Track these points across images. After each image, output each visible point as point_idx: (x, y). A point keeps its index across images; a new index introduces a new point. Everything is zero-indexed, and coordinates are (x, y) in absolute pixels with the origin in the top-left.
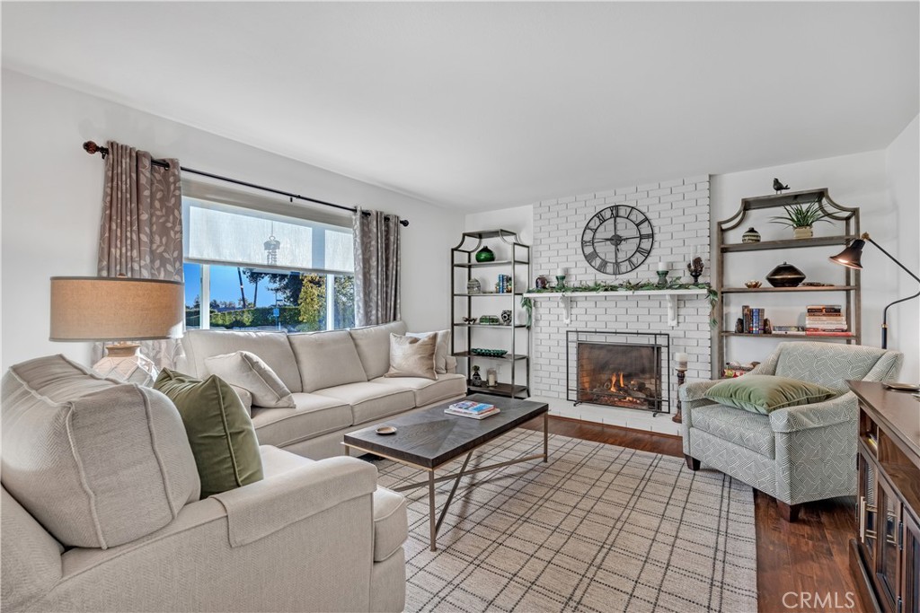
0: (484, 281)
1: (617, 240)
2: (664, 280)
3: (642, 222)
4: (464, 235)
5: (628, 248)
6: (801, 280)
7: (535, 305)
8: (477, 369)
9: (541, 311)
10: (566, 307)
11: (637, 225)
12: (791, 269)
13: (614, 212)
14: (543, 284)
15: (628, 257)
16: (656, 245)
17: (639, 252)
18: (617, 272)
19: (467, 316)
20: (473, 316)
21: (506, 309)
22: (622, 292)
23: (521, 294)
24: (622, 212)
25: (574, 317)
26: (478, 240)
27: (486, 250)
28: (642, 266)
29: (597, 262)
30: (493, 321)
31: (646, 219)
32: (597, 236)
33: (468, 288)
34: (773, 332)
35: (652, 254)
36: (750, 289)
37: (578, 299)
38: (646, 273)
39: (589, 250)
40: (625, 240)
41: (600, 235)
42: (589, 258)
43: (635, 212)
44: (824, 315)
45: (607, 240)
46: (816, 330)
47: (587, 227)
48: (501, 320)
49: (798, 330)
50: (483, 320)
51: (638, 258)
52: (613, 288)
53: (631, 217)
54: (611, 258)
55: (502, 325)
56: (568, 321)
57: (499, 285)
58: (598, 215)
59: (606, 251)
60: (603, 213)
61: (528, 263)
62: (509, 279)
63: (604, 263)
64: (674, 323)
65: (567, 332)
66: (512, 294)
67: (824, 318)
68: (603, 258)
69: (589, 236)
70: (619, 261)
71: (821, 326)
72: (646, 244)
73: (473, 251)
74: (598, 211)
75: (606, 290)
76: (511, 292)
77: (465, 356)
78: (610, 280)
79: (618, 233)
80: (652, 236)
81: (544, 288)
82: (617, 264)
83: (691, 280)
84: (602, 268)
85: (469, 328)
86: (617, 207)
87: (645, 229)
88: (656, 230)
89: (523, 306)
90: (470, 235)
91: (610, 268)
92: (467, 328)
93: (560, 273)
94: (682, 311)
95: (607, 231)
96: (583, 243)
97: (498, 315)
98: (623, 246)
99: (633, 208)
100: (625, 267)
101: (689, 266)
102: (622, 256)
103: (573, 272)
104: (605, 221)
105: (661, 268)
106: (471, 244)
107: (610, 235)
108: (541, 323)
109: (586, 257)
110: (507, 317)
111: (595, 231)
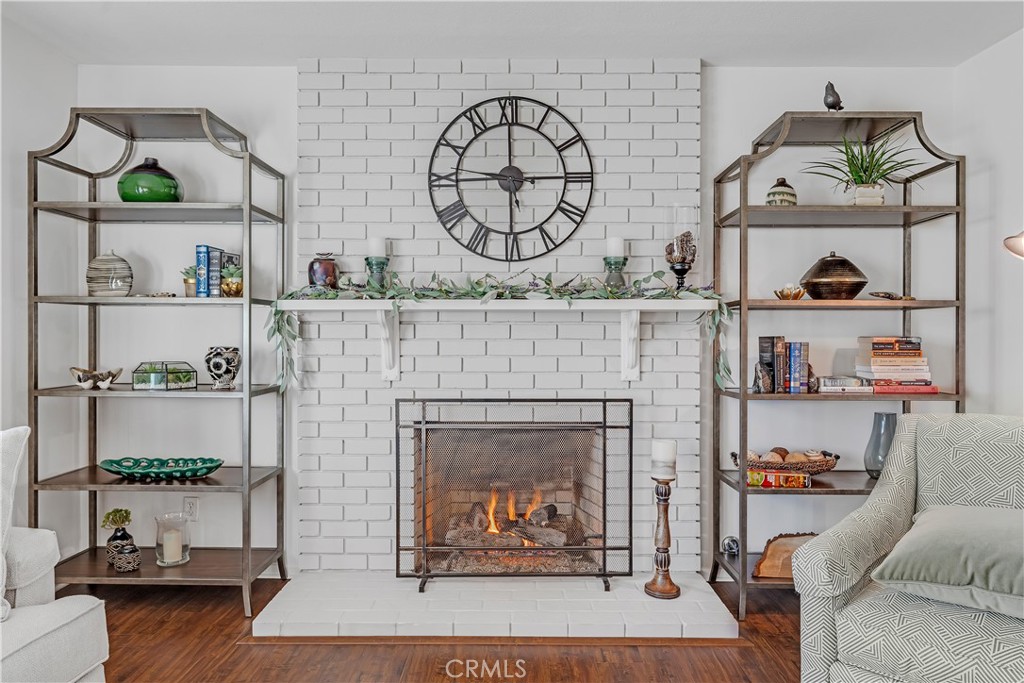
0: (145, 263)
1: (512, 179)
2: (617, 279)
3: (568, 144)
4: (77, 115)
5: (538, 200)
6: (859, 286)
7: (302, 332)
8: (120, 516)
9: (319, 347)
10: (391, 339)
11: (560, 149)
12: (844, 264)
13: (508, 111)
14: (328, 275)
15: (539, 220)
16: (598, 198)
17: (563, 211)
18: (512, 256)
19: (85, 365)
20: (105, 364)
21: (220, 342)
22: (536, 302)
23: (269, 303)
24: (527, 113)
25: (407, 364)
26: (123, 142)
27: (151, 167)
28: (568, 244)
29: (466, 230)
30: (176, 376)
31: (579, 138)
32: (467, 164)
33: (90, 280)
34: (823, 389)
35: (588, 218)
36: (785, 303)
37: (418, 318)
38: (579, 261)
39: (446, 197)
40: (533, 180)
41: (474, 162)
42: (450, 216)
43: (553, 116)
44: (897, 355)
45: (493, 176)
46: (888, 382)
47: (442, 141)
48: (205, 376)
49: (862, 385)
50: (141, 373)
51: (560, 226)
52: (516, 294)
53: (544, 129)
54: (498, 219)
55: (208, 387)
56: (393, 374)
57: (196, 275)
58: (470, 113)
59: (487, 203)
60: (481, 110)
61: (282, 221)
62: (230, 260)
63: (483, 232)
64: (634, 374)
65: (398, 401)
66: (245, 300)
67: (898, 360)
68: (481, 219)
69: (446, 162)
70: (517, 229)
71: (895, 376)
72: (577, 195)
73: (106, 174)
74: (469, 104)
75: (500, 296)
76: (238, 293)
77: (79, 486)
78: (504, 274)
79: (516, 163)
80: (590, 177)
81: (334, 286)
82: (513, 236)
83: (671, 280)
84: (477, 243)
85: (93, 402)
86: (514, 101)
87: (576, 161)
88: (598, 166)
89: (270, 336)
90: (97, 117)
91: (496, 246)
92: (83, 403)
93: (377, 251)
94: (650, 348)
95: (489, 155)
96: (433, 180)
97: (197, 359)
98: (527, 193)
99: (550, 108)
100: (531, 244)
101: (670, 250)
102: (523, 221)
103: (404, 248)
104: (487, 129)
105: (615, 250)
106: (98, 148)
107: (498, 165)
108: (320, 381)
109: (439, 214)
110: (225, 365)
111: (462, 152)
